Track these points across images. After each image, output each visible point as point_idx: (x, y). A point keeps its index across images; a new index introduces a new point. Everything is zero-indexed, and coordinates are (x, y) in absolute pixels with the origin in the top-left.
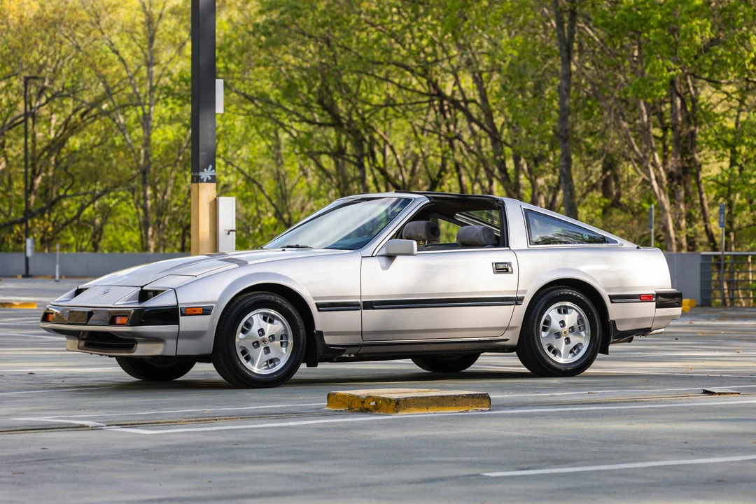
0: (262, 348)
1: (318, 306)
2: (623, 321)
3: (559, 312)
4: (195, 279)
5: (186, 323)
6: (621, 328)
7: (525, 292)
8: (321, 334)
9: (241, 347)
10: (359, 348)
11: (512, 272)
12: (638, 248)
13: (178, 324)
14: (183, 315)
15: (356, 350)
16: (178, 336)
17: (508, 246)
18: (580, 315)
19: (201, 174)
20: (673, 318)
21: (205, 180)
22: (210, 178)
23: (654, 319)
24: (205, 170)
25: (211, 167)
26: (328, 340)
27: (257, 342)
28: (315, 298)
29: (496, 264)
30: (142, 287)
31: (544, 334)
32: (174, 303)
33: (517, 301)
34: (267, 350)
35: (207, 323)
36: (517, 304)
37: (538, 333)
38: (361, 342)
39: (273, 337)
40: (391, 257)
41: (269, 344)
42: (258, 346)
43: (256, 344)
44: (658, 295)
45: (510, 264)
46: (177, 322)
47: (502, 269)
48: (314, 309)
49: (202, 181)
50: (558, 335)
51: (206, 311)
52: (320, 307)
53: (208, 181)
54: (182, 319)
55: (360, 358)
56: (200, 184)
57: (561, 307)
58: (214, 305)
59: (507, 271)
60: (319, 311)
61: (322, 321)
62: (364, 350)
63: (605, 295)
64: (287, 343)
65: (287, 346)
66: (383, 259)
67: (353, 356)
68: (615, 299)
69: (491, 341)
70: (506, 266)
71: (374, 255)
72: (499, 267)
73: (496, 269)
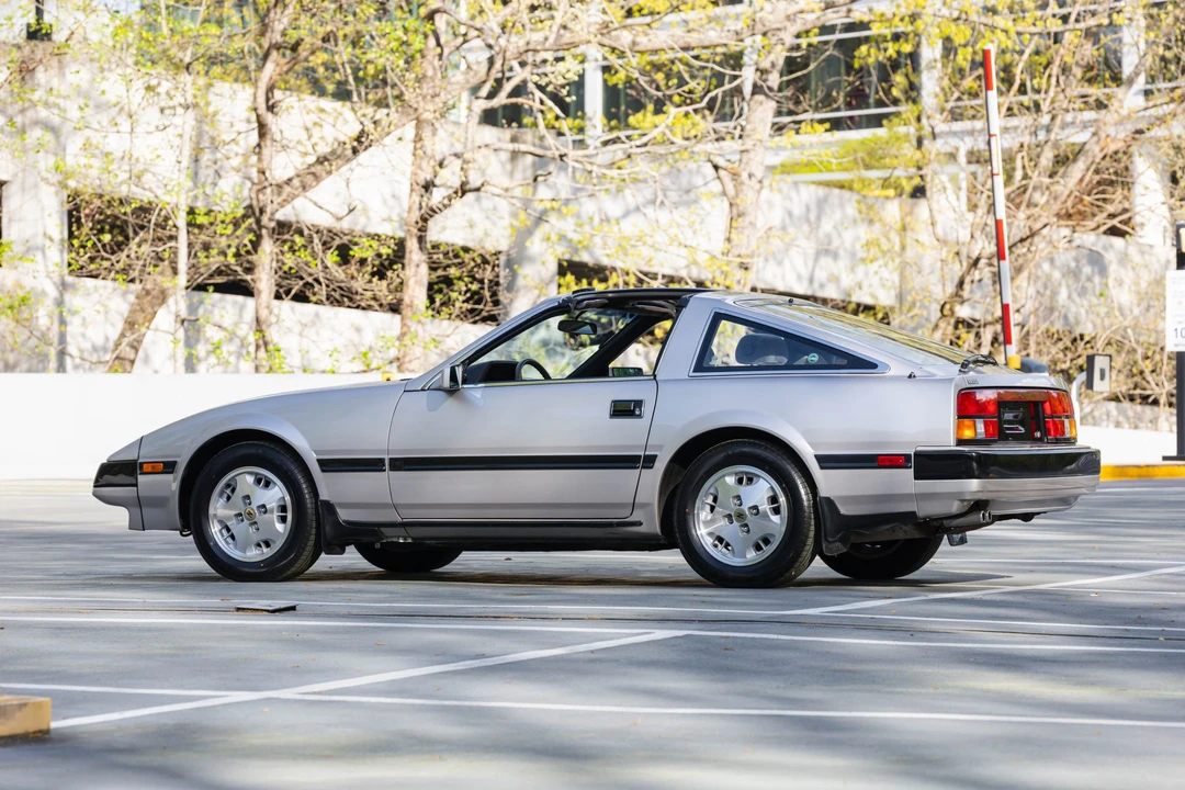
0: (247, 523)
1: (320, 462)
2: (848, 499)
3: (739, 479)
5: (146, 484)
6: (845, 510)
7: (660, 447)
8: (330, 505)
9: (218, 517)
10: (403, 530)
14: (142, 472)
16: (140, 503)
17: (654, 374)
18: (773, 491)
23: (916, 497)
26: (344, 515)
27: (241, 513)
28: (315, 452)
29: (619, 402)
31: (704, 515)
32: (135, 457)
33: (645, 462)
34: (255, 526)
35: (171, 483)
37: (691, 514)
38: (401, 520)
39: (264, 509)
40: (450, 392)
41: (258, 519)
42: (242, 520)
43: (240, 518)
44: (917, 454)
45: (639, 403)
46: (136, 484)
47: (623, 410)
48: (314, 468)
50: (729, 519)
52: (325, 465)
54: (141, 478)
57: (743, 473)
58: (177, 459)
59: (631, 414)
60: (322, 471)
61: (328, 486)
64: (286, 517)
65: (285, 521)
66: (439, 395)
68: (826, 462)
69: (610, 525)
70: (630, 407)
71: (426, 388)
72: (618, 407)
73: (613, 411)
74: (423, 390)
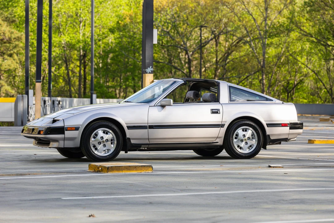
0: (102, 144)
2: (273, 135)
3: (243, 130)
4: (74, 115)
5: (68, 134)
6: (272, 138)
7: (226, 122)
8: (129, 139)
9: (93, 144)
10: (148, 145)
11: (220, 113)
12: (283, 103)
13: (64, 134)
14: (66, 130)
15: (147, 146)
16: (64, 139)
17: (219, 102)
18: (253, 132)
19: (146, 70)
20: (299, 134)
21: (148, 73)
22: (150, 72)
23: (289, 134)
24: (148, 68)
25: (151, 67)
26: (133, 142)
27: (100, 142)
28: (126, 124)
29: (212, 110)
30: (54, 118)
31: (235, 140)
32: (63, 125)
33: (222, 126)
34: (105, 146)
35: (77, 134)
36: (222, 127)
37: (232, 140)
38: (149, 143)
39: (107, 140)
40: (163, 106)
41: (106, 143)
42: (101, 144)
43: (99, 143)
44: (291, 124)
45: (219, 110)
46: (64, 133)
48: (126, 128)
49: (147, 73)
50: (242, 141)
51: (77, 129)
52: (129, 128)
53: (150, 73)
54: (66, 132)
55: (149, 149)
56: (146, 74)
57: (244, 128)
58: (80, 126)
59: (217, 113)
60: (128, 129)
61: (129, 133)
62: (150, 146)
63: (264, 123)
64: (114, 143)
65: (114, 144)
66: (160, 107)
67: (146, 149)
68: (269, 125)
69: (210, 143)
70: (217, 111)
71: (155, 105)
72: (214, 111)
73: (212, 112)
74: (154, 106)
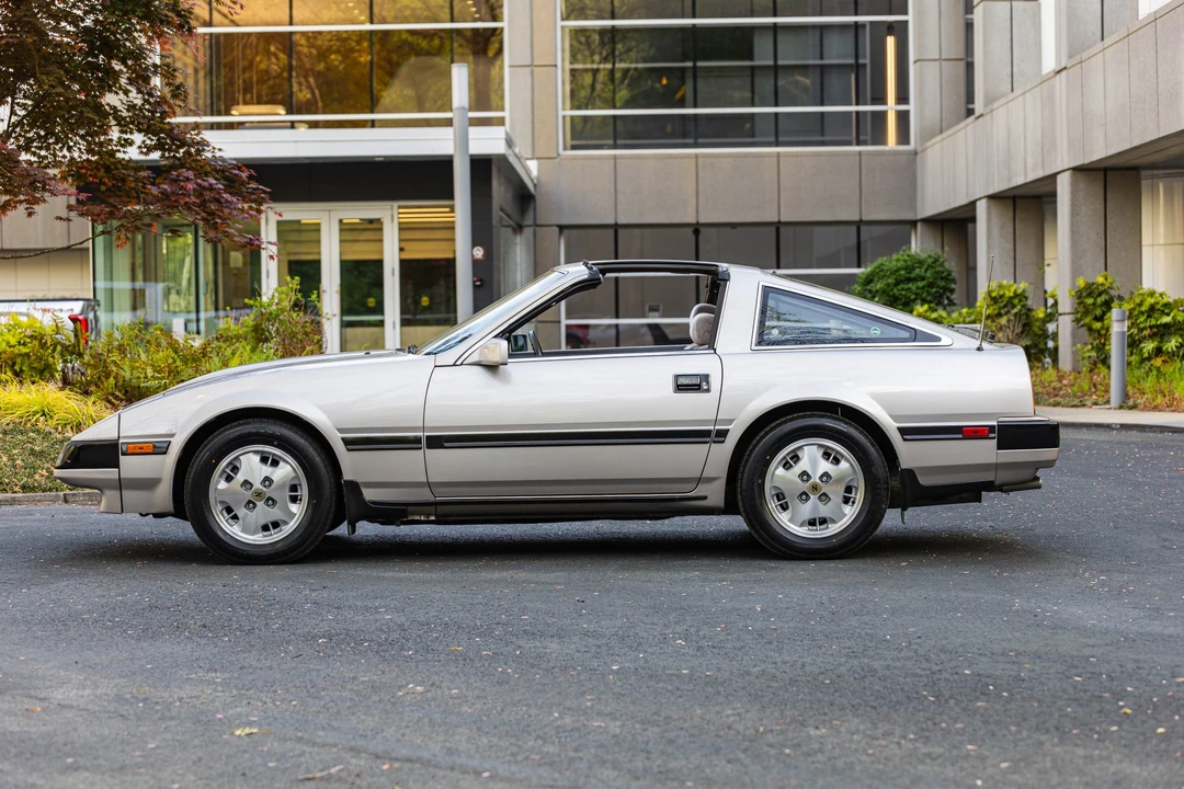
1: (347, 442)
2: (929, 470)
5: (131, 466)
6: (926, 481)
7: (730, 421)
8: (354, 485)
10: (437, 508)
11: (708, 390)
12: (979, 349)
14: (123, 454)
15: (434, 509)
16: (121, 485)
17: (712, 348)
20: (1042, 465)
23: (997, 466)
26: (369, 495)
28: (340, 430)
29: (679, 376)
32: (114, 436)
33: (717, 437)
36: (715, 441)
38: (432, 499)
44: (1002, 427)
45: (706, 378)
46: (116, 465)
47: (690, 385)
48: (339, 447)
51: (160, 449)
52: (350, 443)
54: (122, 459)
55: (444, 521)
58: (171, 439)
59: (696, 388)
60: (348, 450)
61: (353, 466)
63: (890, 425)
64: (301, 496)
65: (300, 501)
66: (476, 370)
67: (433, 518)
68: (909, 434)
69: (675, 499)
70: (696, 381)
71: (459, 363)
72: (682, 381)
73: (678, 386)
74: (454, 365)
